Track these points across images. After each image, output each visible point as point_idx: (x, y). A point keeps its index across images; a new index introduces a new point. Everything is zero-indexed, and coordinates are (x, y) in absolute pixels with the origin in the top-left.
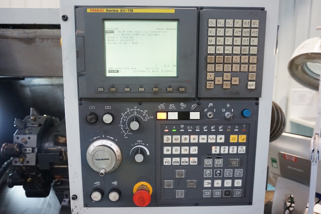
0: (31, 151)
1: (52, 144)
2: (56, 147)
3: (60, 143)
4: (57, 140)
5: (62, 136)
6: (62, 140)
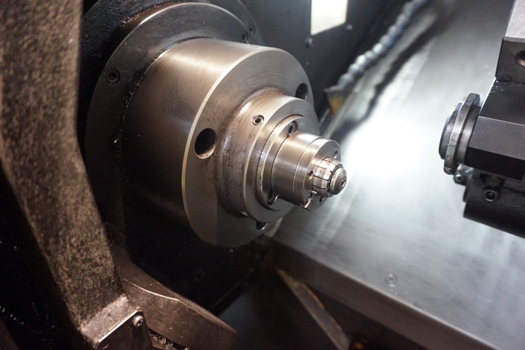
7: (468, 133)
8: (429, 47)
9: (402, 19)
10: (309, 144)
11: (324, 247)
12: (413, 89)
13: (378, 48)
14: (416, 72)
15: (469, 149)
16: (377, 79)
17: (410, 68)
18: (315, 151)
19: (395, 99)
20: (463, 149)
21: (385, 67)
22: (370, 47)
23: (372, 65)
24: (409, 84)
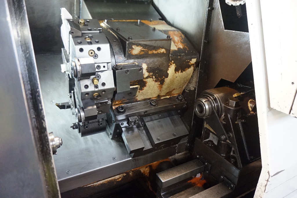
0: (106, 68)
1: (121, 58)
2: (127, 61)
3: (133, 55)
4: (130, 51)
5: (138, 45)
6: (136, 50)
7: (84, 114)
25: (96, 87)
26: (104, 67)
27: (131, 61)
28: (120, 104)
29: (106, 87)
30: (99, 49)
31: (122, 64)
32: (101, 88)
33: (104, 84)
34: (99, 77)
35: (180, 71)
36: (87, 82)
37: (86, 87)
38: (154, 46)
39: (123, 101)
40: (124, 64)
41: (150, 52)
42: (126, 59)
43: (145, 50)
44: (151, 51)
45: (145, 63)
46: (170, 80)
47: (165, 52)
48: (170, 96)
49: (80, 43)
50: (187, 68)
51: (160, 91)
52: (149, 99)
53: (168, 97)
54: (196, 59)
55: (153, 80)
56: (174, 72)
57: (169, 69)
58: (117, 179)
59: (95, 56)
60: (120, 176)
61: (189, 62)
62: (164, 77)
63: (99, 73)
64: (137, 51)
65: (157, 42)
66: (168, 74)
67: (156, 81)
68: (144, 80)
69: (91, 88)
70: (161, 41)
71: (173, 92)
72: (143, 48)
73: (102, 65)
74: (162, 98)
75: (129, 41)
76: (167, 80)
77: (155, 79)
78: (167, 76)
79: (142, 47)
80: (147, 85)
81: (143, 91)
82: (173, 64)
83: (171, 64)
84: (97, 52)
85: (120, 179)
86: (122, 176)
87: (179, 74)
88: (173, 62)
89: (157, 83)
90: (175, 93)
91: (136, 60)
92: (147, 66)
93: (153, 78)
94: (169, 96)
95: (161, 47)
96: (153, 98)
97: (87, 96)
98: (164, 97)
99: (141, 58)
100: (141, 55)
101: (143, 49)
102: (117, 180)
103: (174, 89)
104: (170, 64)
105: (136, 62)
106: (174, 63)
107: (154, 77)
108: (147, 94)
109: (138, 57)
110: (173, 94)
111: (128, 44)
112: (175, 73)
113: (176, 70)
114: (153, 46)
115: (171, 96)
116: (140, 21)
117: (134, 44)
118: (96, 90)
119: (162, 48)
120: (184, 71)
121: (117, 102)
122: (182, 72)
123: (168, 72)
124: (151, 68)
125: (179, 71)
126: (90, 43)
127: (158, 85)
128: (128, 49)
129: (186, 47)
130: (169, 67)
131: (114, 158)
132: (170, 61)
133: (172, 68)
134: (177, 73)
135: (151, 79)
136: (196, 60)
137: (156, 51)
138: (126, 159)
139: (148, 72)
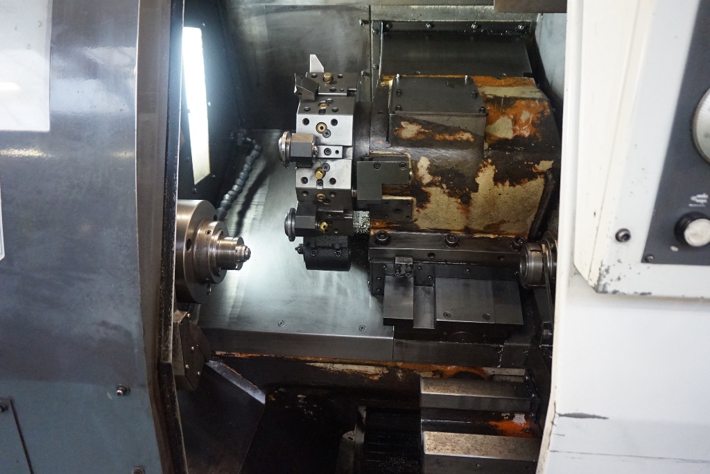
0: (340, 155)
1: (381, 142)
2: (391, 148)
3: (402, 139)
4: (396, 131)
5: (412, 121)
6: (409, 130)
7: (293, 223)
8: (267, 182)
9: (246, 167)
10: (232, 240)
11: (235, 320)
12: (264, 211)
13: (235, 187)
14: (263, 200)
15: (295, 229)
16: (238, 208)
17: (258, 198)
18: (236, 243)
19: (254, 219)
20: (293, 230)
21: (241, 199)
22: (231, 189)
23: (234, 199)
24: (261, 208)
25: (320, 182)
26: (337, 152)
27: (400, 149)
28: (385, 228)
29: (335, 187)
30: (334, 122)
31: (381, 152)
32: (327, 185)
33: (333, 181)
34: (327, 167)
35: (507, 183)
36: (306, 173)
37: (305, 180)
38: (447, 125)
39: (389, 223)
40: (384, 153)
41: (438, 137)
42: (390, 145)
43: (427, 131)
44: (439, 134)
45: (427, 156)
46: (485, 198)
47: (472, 140)
48: (497, 236)
49: (307, 111)
50: (526, 180)
51: (467, 218)
52: (447, 231)
53: (492, 236)
54: (552, 162)
55: (444, 192)
56: (493, 183)
57: (480, 174)
58: (370, 375)
59: (327, 133)
60: (378, 370)
61: (533, 166)
62: (467, 190)
63: (329, 162)
64: (411, 133)
65: (452, 118)
66: (478, 184)
67: (450, 195)
68: (423, 189)
69: (312, 184)
70: (462, 118)
71: (503, 228)
72: (422, 128)
73: (333, 149)
74: (477, 236)
75: (394, 113)
76: (478, 198)
77: (447, 191)
78: (475, 188)
79: (420, 127)
80: (432, 199)
81: (426, 211)
82: (489, 166)
83: (485, 166)
84: (330, 126)
85: (376, 378)
86: (380, 371)
87: (506, 189)
88: (490, 161)
89: (453, 200)
90: (509, 231)
91: (409, 149)
92: (429, 163)
93: (442, 188)
94: (494, 234)
95: (462, 128)
96: (454, 230)
97: (305, 195)
98: (482, 235)
99: (419, 147)
100: (420, 140)
101: (423, 130)
102: (371, 378)
103: (503, 222)
104: (481, 165)
105: (409, 152)
106: (492, 164)
107: (444, 186)
108: (437, 220)
109: (412, 143)
110: (504, 231)
111: (392, 118)
112: (495, 184)
113: (498, 179)
114: (445, 126)
115: (499, 235)
116: (468, 78)
117: (404, 120)
118: (320, 188)
119: (465, 131)
120: (520, 183)
121: (377, 224)
122: (512, 185)
123: (478, 180)
124: (437, 167)
125: (506, 181)
126: (322, 112)
127: (456, 204)
128: (394, 127)
129: (537, 134)
130: (479, 170)
131: (362, 328)
132: (484, 158)
133: (486, 174)
134: (500, 185)
135: (439, 189)
136: (553, 164)
137: (451, 135)
138: (383, 336)
139: (430, 173)
